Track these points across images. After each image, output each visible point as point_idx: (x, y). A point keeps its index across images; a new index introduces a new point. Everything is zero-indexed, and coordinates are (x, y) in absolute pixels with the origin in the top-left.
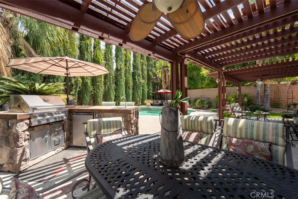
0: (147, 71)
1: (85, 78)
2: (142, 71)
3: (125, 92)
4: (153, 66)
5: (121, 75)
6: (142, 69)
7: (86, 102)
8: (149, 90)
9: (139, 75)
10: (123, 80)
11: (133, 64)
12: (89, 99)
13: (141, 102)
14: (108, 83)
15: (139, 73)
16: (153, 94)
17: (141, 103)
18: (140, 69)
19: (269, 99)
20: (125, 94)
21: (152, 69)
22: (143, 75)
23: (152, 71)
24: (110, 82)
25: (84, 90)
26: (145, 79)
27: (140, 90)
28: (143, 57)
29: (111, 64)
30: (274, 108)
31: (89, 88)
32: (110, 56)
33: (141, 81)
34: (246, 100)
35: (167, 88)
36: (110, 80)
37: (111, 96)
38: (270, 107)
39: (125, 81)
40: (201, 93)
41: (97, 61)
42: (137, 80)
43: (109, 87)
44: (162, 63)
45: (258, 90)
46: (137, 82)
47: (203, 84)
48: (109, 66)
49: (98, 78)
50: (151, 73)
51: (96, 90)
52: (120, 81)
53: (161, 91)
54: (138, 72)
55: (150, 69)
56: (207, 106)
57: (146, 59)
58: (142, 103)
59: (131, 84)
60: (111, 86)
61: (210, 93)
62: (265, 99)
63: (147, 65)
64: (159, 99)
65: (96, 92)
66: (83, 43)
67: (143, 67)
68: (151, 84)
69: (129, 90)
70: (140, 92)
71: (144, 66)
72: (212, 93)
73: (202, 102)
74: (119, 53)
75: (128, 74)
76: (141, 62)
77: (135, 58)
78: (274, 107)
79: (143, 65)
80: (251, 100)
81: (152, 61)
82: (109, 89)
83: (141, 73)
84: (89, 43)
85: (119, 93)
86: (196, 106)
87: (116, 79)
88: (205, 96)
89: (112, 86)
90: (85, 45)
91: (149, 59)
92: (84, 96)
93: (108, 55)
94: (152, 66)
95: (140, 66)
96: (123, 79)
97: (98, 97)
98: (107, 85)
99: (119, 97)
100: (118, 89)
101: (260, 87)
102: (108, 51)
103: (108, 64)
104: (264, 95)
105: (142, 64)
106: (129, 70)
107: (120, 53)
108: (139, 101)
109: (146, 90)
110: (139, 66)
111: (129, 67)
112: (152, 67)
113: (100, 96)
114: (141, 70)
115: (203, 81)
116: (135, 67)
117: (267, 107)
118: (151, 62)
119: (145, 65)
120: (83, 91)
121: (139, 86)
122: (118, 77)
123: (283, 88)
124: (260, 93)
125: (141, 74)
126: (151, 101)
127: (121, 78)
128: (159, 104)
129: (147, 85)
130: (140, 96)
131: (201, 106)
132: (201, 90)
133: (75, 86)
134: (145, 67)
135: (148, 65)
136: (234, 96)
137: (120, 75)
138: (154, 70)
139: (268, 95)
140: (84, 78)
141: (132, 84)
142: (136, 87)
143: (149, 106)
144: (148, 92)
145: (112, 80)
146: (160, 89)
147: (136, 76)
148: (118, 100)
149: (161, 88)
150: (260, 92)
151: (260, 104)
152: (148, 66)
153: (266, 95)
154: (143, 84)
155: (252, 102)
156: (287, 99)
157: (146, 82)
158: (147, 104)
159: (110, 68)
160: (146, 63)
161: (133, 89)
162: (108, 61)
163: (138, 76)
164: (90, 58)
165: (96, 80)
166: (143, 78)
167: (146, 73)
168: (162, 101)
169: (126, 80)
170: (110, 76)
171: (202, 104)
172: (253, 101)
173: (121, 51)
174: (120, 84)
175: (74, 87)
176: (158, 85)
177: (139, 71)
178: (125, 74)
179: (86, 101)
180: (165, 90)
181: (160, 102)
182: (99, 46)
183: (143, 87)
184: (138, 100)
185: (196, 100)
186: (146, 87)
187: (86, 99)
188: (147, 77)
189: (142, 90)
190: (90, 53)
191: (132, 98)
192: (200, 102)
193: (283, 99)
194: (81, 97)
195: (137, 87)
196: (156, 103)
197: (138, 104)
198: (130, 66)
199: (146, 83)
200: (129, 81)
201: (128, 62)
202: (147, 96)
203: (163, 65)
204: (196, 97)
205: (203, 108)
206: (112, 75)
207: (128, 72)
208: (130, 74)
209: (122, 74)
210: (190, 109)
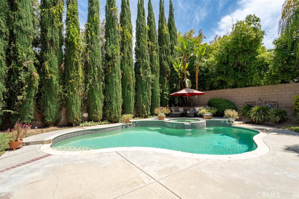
0: (159, 60)
1: (48, 72)
2: (151, 60)
3: (121, 94)
4: (170, 52)
5: (113, 65)
6: (151, 56)
7: (50, 113)
8: (163, 91)
9: (145, 67)
10: (117, 75)
11: (135, 50)
12: (57, 108)
13: (151, 110)
14: (91, 81)
15: (146, 64)
16: (169, 96)
17: (149, 113)
18: (146, 57)
20: (123, 98)
21: (168, 57)
22: (153, 66)
23: (167, 60)
24: (94, 78)
25: (46, 92)
26: (156, 72)
27: (148, 91)
28: (152, 38)
29: (97, 48)
31: (56, 89)
32: (93, 34)
33: (150, 76)
35: (193, 87)
36: (94, 74)
37: (96, 102)
39: (121, 77)
40: (257, 94)
41: (70, 43)
42: (142, 75)
43: (93, 87)
44: (184, 44)
46: (141, 78)
47: (261, 77)
48: (93, 51)
49: (72, 72)
50: (166, 64)
51: (69, 92)
52: (112, 77)
53: (183, 91)
54: (144, 61)
55: (164, 57)
56: (278, 119)
57: (157, 41)
58: (151, 112)
59: (132, 81)
60: (96, 85)
61: (279, 93)
63: (159, 50)
64: (180, 105)
65: (69, 95)
66: (46, 13)
67: (152, 54)
68: (167, 81)
69: (129, 91)
70: (148, 95)
71: (154, 52)
72: (284, 93)
73: (264, 110)
74: (110, 30)
75: (126, 65)
76: (148, 45)
77: (139, 39)
79: (152, 51)
81: (167, 44)
82: (92, 90)
83: (148, 62)
84: (54, 11)
85: (110, 97)
86: (250, 117)
87: (105, 74)
88: (267, 100)
89: (98, 85)
90: (49, 16)
91: (162, 40)
92: (47, 103)
93: (91, 33)
94: (167, 52)
95: (147, 51)
96: (117, 72)
97: (73, 104)
98: (89, 83)
99: (111, 103)
100: (108, 90)
102: (92, 27)
103: (91, 49)
105: (150, 48)
106: (129, 58)
107: (113, 30)
108: (147, 109)
109: (158, 90)
110: (145, 51)
111: (128, 54)
112: (167, 54)
113: (75, 102)
114: (149, 59)
115: (262, 72)
116: (138, 53)
118: (165, 46)
119: (157, 51)
120: (44, 94)
121: (146, 84)
122: (109, 70)
125: (149, 65)
126: (166, 110)
127: (115, 72)
128: (181, 114)
129: (160, 83)
130: (148, 101)
131: (261, 119)
132: (257, 88)
133: (26, 86)
134: (155, 54)
135: (161, 51)
137: (111, 66)
138: (170, 57)
140: (46, 71)
141: (135, 81)
142: (140, 87)
143: (163, 118)
144: (161, 93)
145: (97, 74)
146: (181, 89)
147: (141, 69)
148: (108, 109)
149: (183, 86)
152: (161, 53)
154: (153, 81)
157: (158, 77)
158: (159, 115)
159: (95, 55)
160: (158, 47)
161: (136, 90)
162: (91, 43)
163: (143, 69)
164: (58, 37)
165: (68, 75)
166: (153, 71)
167: (157, 63)
168: (186, 108)
169: (122, 74)
170: (93, 69)
171: (264, 115)
173: (114, 27)
174: (112, 81)
175: (24, 88)
176: (178, 82)
177: (145, 59)
178: (121, 64)
179: (50, 111)
180: (190, 89)
181: (181, 110)
182: (74, 17)
183: (152, 86)
184: (144, 107)
185: (249, 107)
186: (158, 85)
187: (50, 109)
188: (159, 69)
189: (150, 92)
190: (58, 30)
191: (135, 104)
192: (258, 111)
194: (42, 104)
195: (142, 87)
196: (175, 111)
197: (144, 113)
198: (129, 52)
199: (158, 80)
200: (129, 76)
201: (126, 45)
202: (159, 101)
203: (185, 48)
204: (247, 101)
205: (266, 123)
206: (97, 67)
207: (127, 61)
208: (130, 65)
209: (115, 64)
210: (240, 124)
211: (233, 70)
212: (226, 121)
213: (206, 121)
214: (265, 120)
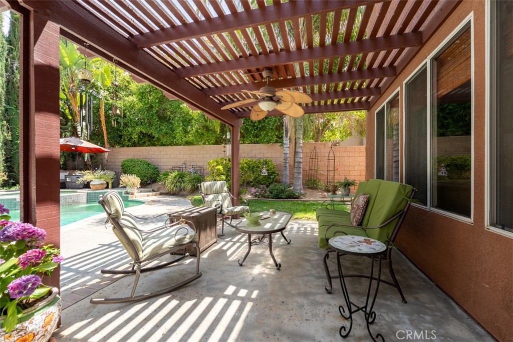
19: (302, 171)
30: (308, 190)
34: (264, 172)
38: (302, 187)
45: (285, 152)
61: (205, 156)
62: (295, 170)
72: (208, 156)
73: (181, 177)
78: (309, 188)
80: (274, 173)
86: (166, 187)
88: (194, 164)
101: (288, 146)
104: (295, 162)
117: (299, 188)
123: (322, 151)
124: (288, 159)
131: (176, 188)
136: (246, 163)
139: (300, 162)
150: (288, 156)
151: (288, 181)
153: (298, 162)
155: (277, 177)
156: (328, 171)
171: (180, 182)
172: (278, 175)
192: (175, 177)
193: (322, 172)
210: (148, 196)
211: (157, 119)
212: (122, 192)
213: (88, 193)
214: (181, 190)
